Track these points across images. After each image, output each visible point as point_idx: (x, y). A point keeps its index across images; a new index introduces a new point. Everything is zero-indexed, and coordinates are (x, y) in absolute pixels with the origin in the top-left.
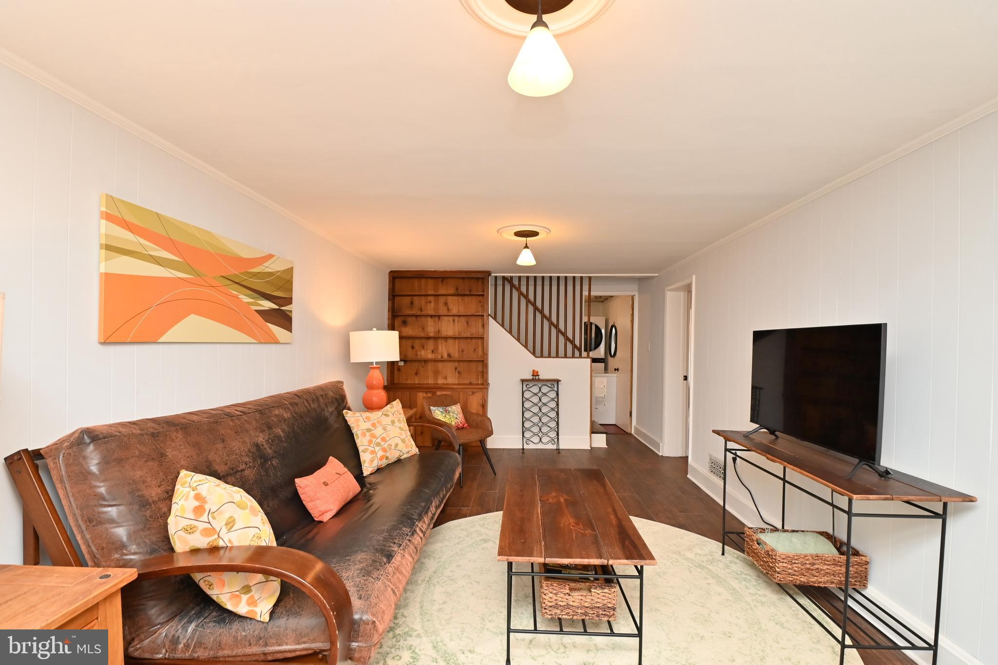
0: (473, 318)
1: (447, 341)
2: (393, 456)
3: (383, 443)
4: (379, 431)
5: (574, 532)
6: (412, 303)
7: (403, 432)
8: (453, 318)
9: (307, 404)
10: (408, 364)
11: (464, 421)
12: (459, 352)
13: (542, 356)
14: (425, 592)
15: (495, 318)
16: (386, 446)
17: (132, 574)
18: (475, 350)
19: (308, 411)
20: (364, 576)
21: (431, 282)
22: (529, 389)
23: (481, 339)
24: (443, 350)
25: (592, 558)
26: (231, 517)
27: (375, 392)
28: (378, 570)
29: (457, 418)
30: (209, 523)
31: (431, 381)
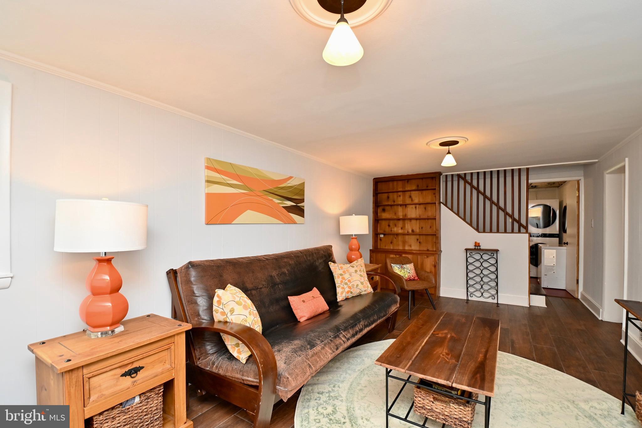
0: (430, 205)
1: (411, 221)
2: (356, 292)
3: (349, 283)
4: (347, 276)
5: (441, 358)
6: (388, 197)
7: (362, 278)
8: (415, 206)
9: (305, 257)
10: (386, 236)
11: (415, 274)
12: (419, 228)
13: (484, 231)
14: (357, 377)
15: (446, 205)
16: (350, 285)
17: (190, 326)
18: (431, 227)
19: (306, 261)
20: (292, 352)
21: (400, 183)
22: (472, 256)
23: (434, 220)
24: (409, 227)
25: (441, 379)
26: (232, 308)
27: (353, 252)
28: (302, 351)
29: (409, 273)
30: (223, 309)
31: (401, 248)
